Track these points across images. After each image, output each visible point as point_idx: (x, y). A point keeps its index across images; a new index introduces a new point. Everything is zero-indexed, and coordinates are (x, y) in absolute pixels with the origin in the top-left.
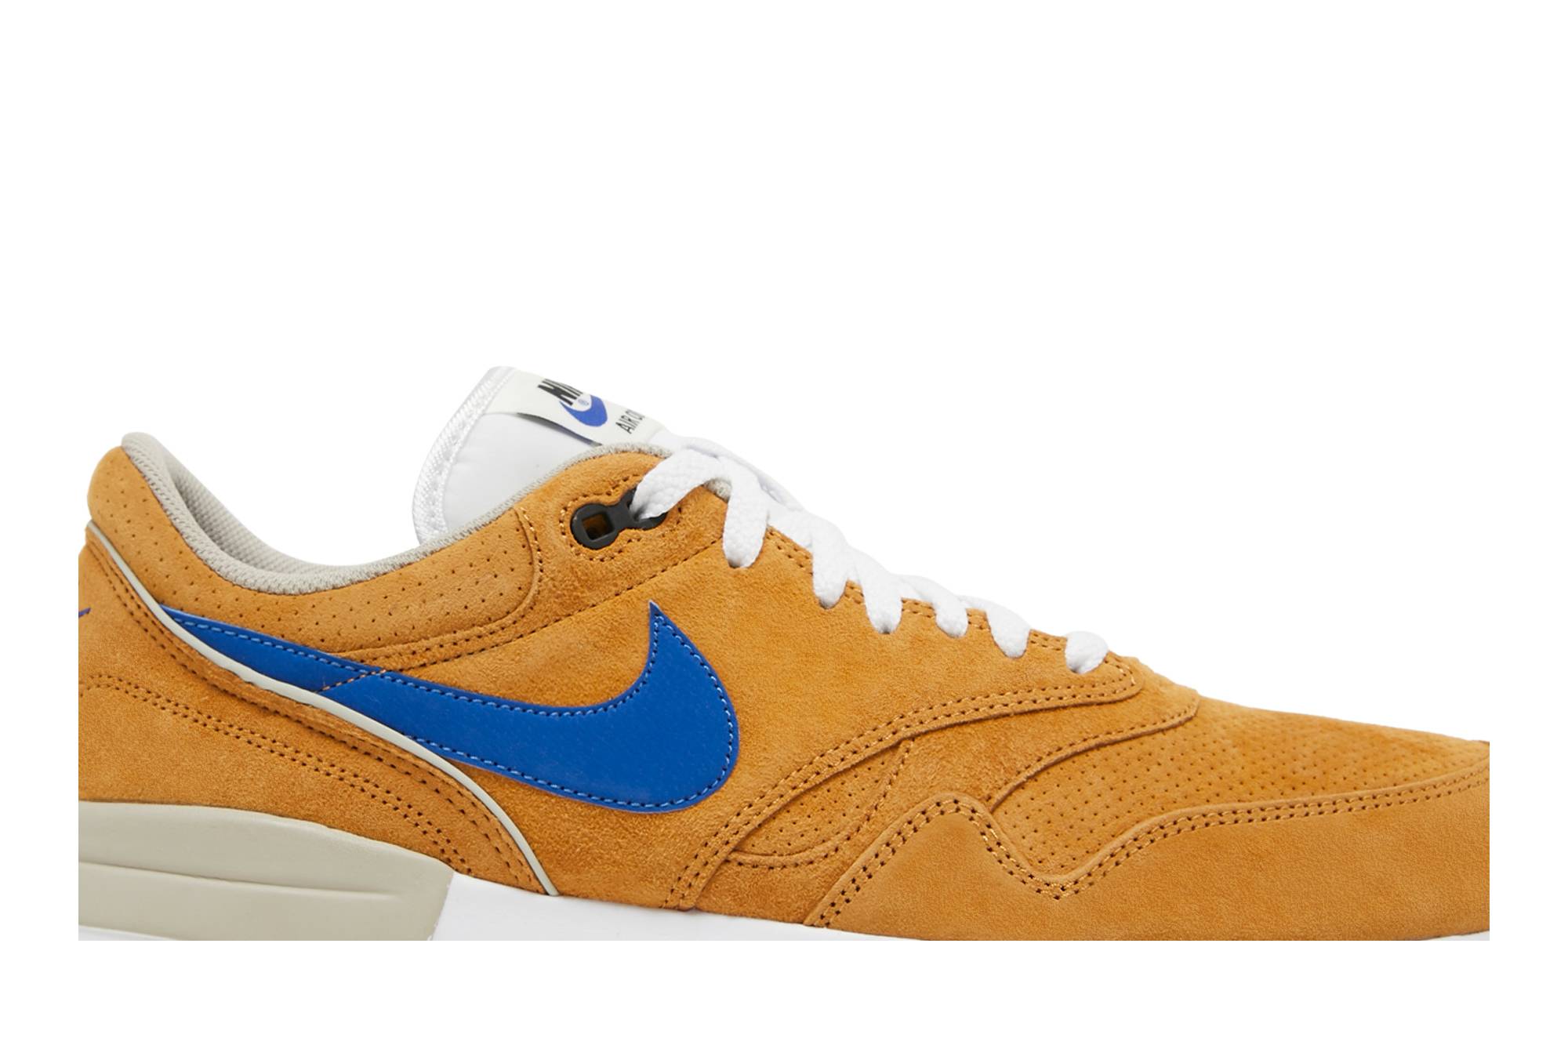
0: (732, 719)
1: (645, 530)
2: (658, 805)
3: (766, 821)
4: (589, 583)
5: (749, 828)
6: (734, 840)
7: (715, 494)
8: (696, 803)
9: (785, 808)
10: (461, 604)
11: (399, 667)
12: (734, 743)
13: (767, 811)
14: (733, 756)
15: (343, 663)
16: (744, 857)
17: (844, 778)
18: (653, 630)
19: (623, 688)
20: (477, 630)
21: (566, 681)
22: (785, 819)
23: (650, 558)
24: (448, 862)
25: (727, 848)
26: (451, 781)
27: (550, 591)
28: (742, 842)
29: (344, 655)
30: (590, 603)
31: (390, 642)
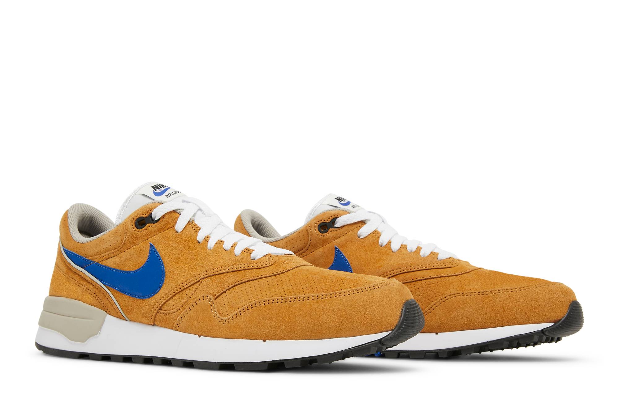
0: (164, 274)
1: (154, 224)
2: (144, 297)
3: (167, 301)
4: (137, 238)
5: (162, 303)
6: (159, 306)
7: (178, 213)
8: (152, 296)
9: (171, 298)
10: (109, 245)
11: (98, 261)
12: (163, 281)
13: (167, 299)
14: (162, 284)
15: (88, 260)
16: (161, 311)
17: (186, 290)
18: (150, 250)
19: (142, 266)
20: (113, 251)
21: (130, 264)
22: (171, 300)
23: (153, 231)
24: (106, 312)
25: (158, 309)
26: (104, 291)
27: (127, 241)
28: (161, 307)
29: (88, 258)
30: (137, 244)
31: (96, 255)
